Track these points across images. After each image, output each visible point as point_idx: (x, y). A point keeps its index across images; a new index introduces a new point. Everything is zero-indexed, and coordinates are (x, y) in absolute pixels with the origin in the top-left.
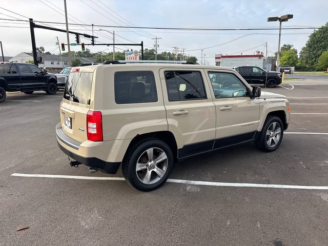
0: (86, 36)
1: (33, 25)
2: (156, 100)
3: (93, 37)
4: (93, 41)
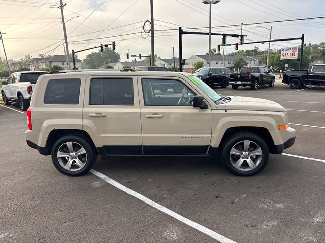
0: (234, 36)
1: (181, 33)
2: (77, 103)
3: (242, 36)
4: (241, 40)
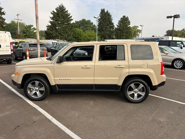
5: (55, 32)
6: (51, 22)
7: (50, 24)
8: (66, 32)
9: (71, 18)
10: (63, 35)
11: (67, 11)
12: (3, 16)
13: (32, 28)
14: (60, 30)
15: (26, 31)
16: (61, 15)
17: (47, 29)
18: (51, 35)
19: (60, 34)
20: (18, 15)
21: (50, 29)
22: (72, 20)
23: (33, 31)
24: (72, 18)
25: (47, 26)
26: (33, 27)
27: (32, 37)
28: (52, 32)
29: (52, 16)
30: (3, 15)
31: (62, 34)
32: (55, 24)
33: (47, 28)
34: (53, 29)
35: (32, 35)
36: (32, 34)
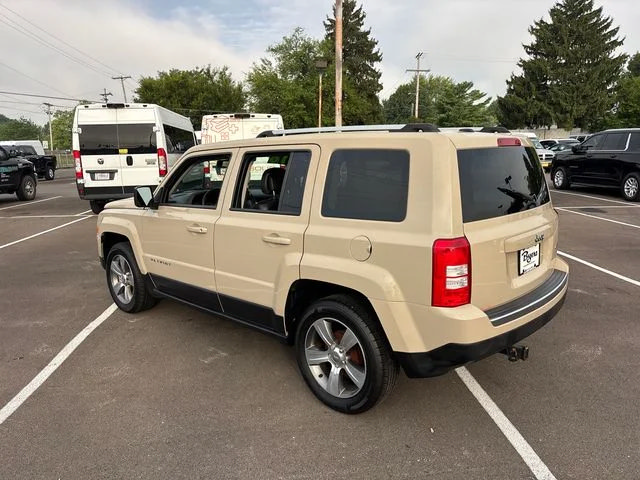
5: (538, 99)
6: (524, 65)
7: (520, 72)
8: (584, 97)
9: (613, 39)
10: (569, 108)
11: (600, 10)
12: (377, 66)
13: (469, 92)
14: (556, 89)
15: (447, 104)
16: (571, 31)
17: (510, 91)
18: (519, 110)
19: (555, 105)
20: (418, 56)
21: (519, 89)
22: (621, 43)
23: (470, 104)
24: (618, 37)
25: (510, 80)
26: (472, 89)
27: (464, 122)
28: (523, 102)
29: (532, 40)
30: (375, 63)
31: (564, 104)
32: (540, 69)
33: (507, 86)
34: (529, 88)
35: (464, 117)
36: (466, 112)
